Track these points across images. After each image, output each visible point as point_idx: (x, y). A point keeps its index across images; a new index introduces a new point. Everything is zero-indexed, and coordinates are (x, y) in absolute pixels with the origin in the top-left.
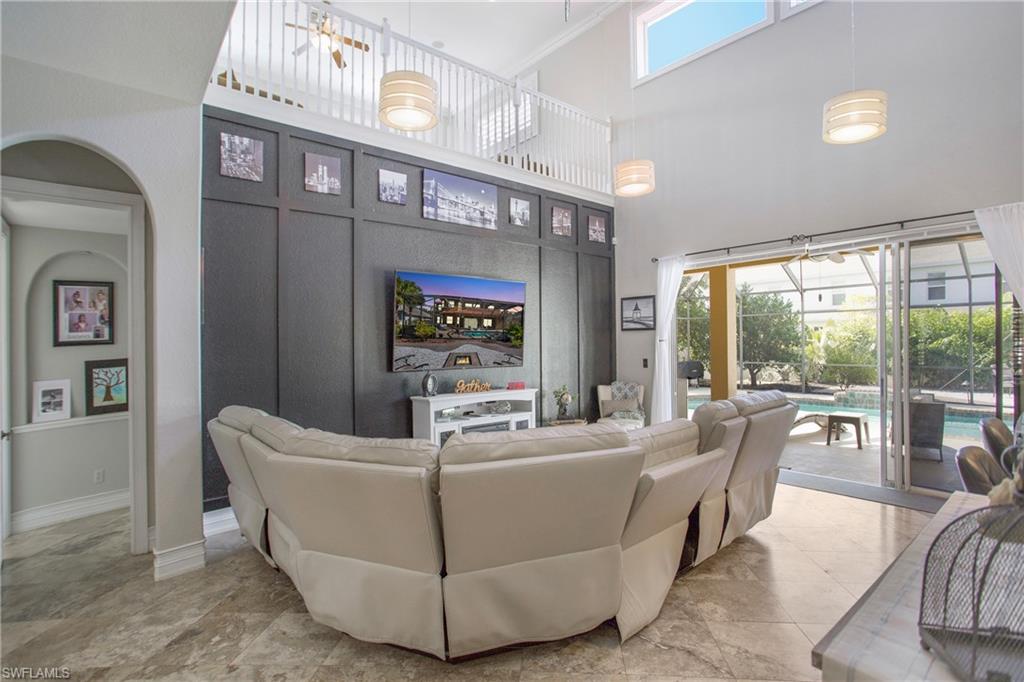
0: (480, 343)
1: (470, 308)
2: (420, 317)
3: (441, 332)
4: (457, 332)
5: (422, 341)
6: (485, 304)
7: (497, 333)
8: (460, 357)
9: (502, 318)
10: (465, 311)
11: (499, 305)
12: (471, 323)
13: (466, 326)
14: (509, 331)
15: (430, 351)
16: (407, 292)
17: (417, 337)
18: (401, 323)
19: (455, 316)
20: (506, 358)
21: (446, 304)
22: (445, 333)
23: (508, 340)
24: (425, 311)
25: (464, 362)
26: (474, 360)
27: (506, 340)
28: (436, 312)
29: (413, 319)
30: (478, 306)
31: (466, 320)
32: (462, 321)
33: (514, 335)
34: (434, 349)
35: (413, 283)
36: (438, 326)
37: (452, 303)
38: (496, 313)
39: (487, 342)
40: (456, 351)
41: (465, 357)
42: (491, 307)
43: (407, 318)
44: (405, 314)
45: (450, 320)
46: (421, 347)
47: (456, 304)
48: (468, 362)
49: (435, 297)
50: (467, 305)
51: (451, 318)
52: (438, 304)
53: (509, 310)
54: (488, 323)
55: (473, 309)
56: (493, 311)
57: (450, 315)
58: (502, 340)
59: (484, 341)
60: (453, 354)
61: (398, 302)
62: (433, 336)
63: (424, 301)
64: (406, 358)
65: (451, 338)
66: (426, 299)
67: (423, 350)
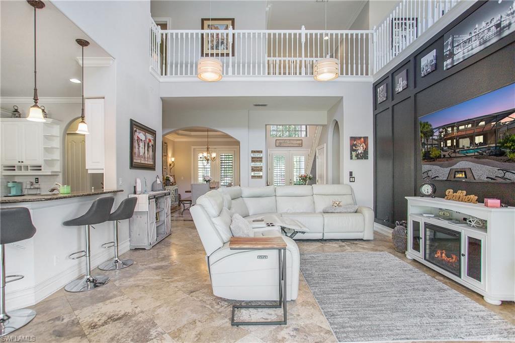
0: (473, 159)
1: (462, 130)
2: (432, 145)
3: (444, 153)
4: (455, 152)
5: (434, 161)
6: (475, 122)
7: (489, 148)
8: (458, 172)
9: (494, 132)
10: (460, 134)
11: (489, 119)
12: (465, 143)
13: (461, 146)
14: (503, 144)
15: (439, 167)
16: (425, 130)
17: (432, 158)
18: (424, 150)
19: (452, 139)
20: (501, 174)
21: (446, 131)
22: (446, 154)
23: (502, 154)
24: (434, 139)
25: (461, 176)
26: (469, 175)
27: (499, 154)
28: (440, 139)
29: (429, 146)
30: (470, 126)
31: (461, 140)
32: (458, 142)
33: (510, 148)
34: (441, 166)
35: (427, 122)
36: (442, 149)
37: (450, 129)
38: (488, 127)
39: (479, 157)
40: (454, 167)
41: (462, 172)
42: (483, 123)
43: (426, 146)
44: (425, 144)
45: (449, 143)
46: (434, 165)
47: (453, 130)
48: (464, 176)
49: (439, 128)
50: (461, 128)
51: (450, 141)
52: (441, 132)
53: (502, 121)
54: (479, 139)
55: (466, 129)
56: (483, 127)
57: (449, 139)
58: (496, 155)
59: (477, 157)
60: (453, 169)
61: (421, 137)
62: (439, 157)
63: (433, 132)
64: (427, 172)
65: (451, 157)
66: (434, 131)
67: (435, 167)
